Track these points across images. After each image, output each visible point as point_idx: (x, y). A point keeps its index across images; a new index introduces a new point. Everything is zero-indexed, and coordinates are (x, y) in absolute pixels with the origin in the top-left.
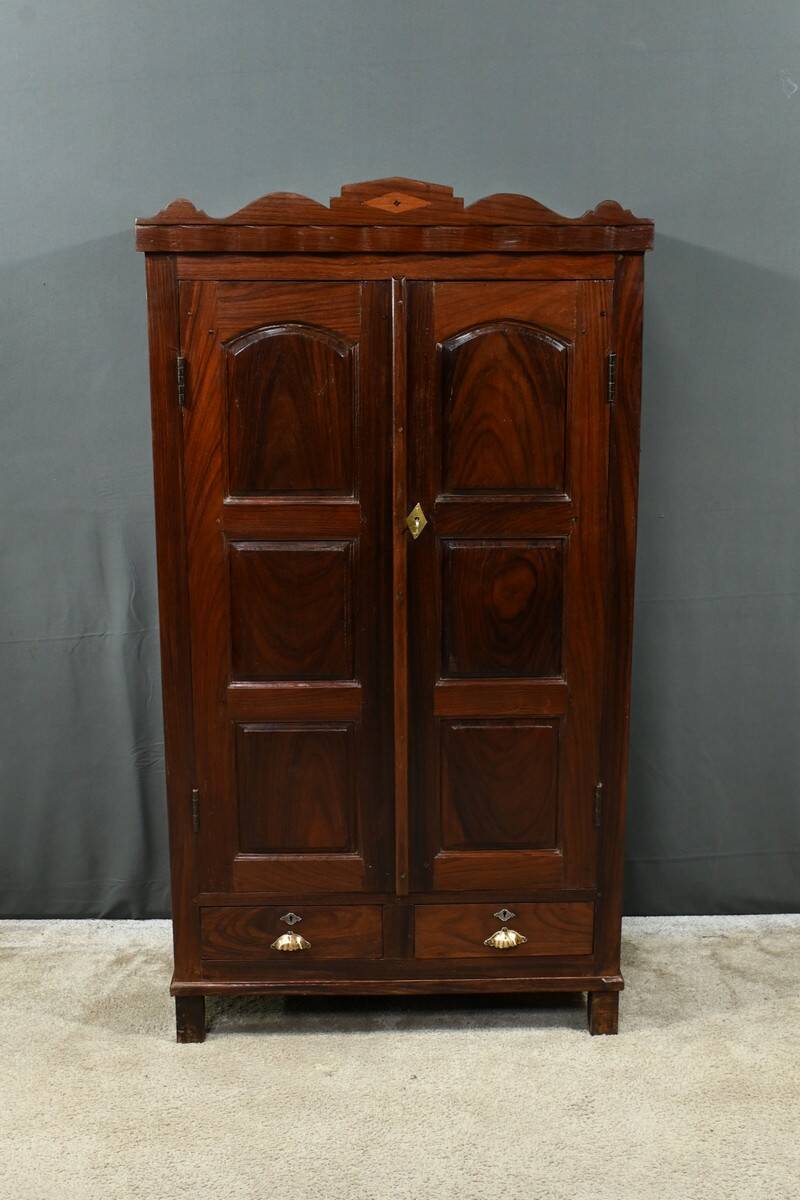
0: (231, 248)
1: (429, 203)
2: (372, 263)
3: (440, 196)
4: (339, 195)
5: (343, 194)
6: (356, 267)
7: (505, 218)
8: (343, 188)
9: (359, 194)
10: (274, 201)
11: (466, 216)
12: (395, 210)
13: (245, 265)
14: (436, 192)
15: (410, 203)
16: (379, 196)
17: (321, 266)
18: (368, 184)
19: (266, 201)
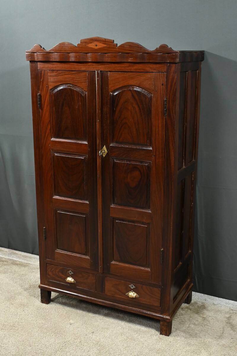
0: (51, 60)
1: (106, 45)
2: (91, 65)
3: (109, 43)
4: (80, 43)
5: (81, 43)
6: (86, 66)
7: (129, 50)
8: (81, 41)
9: (86, 42)
10: (62, 45)
11: (117, 50)
12: (96, 48)
13: (55, 65)
14: (108, 42)
15: (100, 45)
16: (91, 43)
17: (76, 66)
18: (88, 39)
19: (60, 45)
